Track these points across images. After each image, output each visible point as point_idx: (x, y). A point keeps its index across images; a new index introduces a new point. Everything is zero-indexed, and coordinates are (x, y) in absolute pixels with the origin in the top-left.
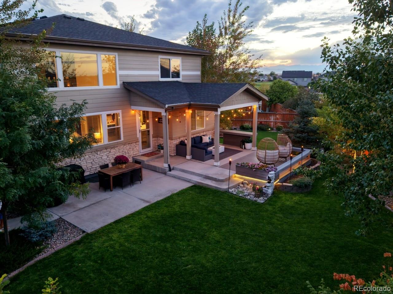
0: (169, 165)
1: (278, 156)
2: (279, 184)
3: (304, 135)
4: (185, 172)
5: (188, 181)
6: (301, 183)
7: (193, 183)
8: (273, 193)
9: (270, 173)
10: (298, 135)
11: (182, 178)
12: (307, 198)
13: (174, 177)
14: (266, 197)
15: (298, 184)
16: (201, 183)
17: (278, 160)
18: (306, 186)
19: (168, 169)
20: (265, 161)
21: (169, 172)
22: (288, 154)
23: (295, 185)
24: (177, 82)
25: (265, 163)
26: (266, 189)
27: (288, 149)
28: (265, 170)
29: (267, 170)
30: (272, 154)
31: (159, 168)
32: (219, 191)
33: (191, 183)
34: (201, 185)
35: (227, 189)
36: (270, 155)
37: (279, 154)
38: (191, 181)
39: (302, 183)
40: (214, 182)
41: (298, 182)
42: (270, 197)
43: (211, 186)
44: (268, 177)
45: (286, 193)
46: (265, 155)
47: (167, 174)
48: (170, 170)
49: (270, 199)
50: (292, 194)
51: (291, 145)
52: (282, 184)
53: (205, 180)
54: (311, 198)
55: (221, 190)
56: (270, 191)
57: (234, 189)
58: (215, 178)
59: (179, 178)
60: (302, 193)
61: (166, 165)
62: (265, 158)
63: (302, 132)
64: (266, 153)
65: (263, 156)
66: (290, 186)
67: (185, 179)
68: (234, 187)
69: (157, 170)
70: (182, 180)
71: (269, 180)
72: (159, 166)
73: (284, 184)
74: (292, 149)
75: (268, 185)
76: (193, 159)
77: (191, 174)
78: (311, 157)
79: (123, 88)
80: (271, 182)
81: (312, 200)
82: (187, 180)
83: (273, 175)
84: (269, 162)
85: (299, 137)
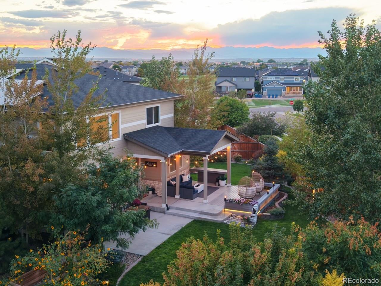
0: (167, 205)
1: (255, 192)
2: (260, 214)
3: (272, 171)
4: (181, 210)
5: (188, 217)
6: (276, 212)
7: (192, 219)
8: (257, 221)
9: (254, 205)
10: (267, 171)
11: (181, 215)
12: (282, 223)
13: (173, 215)
14: (253, 225)
15: (274, 213)
16: (200, 218)
17: (256, 195)
18: (281, 214)
19: (166, 208)
20: (246, 196)
21: (167, 211)
22: (262, 189)
23: (272, 214)
24: (158, 126)
25: (246, 198)
26: (252, 218)
27: (262, 185)
28: (249, 204)
29: (251, 203)
30: (252, 190)
31: (157, 208)
32: (217, 223)
33: (191, 218)
34: (201, 220)
35: (222, 220)
36: (250, 191)
37: (256, 190)
38: (190, 217)
39: (278, 212)
40: (210, 216)
41: (274, 211)
42: (255, 225)
43: (209, 219)
44: (253, 209)
45: (266, 221)
46: (246, 192)
47: (166, 213)
48: (168, 209)
49: (256, 226)
50: (271, 221)
51: (263, 182)
52: (262, 214)
53: (202, 215)
54: (286, 223)
55: (218, 222)
56: (255, 220)
57: (227, 221)
58: (211, 213)
59: (178, 215)
60: (278, 220)
61: (164, 205)
62: (246, 194)
63: (270, 169)
64: (246, 189)
65: (245, 193)
66: (269, 215)
67: (184, 216)
68: (227, 219)
69: (156, 210)
70: (181, 217)
71: (254, 212)
72: (157, 207)
73: (264, 214)
74: (265, 184)
75: (254, 215)
76: (182, 198)
77: (188, 211)
78: (279, 191)
79: (124, 139)
80: (256, 212)
81: (286, 224)
82: (186, 216)
83: (257, 207)
84: (249, 197)
85: (268, 173)
